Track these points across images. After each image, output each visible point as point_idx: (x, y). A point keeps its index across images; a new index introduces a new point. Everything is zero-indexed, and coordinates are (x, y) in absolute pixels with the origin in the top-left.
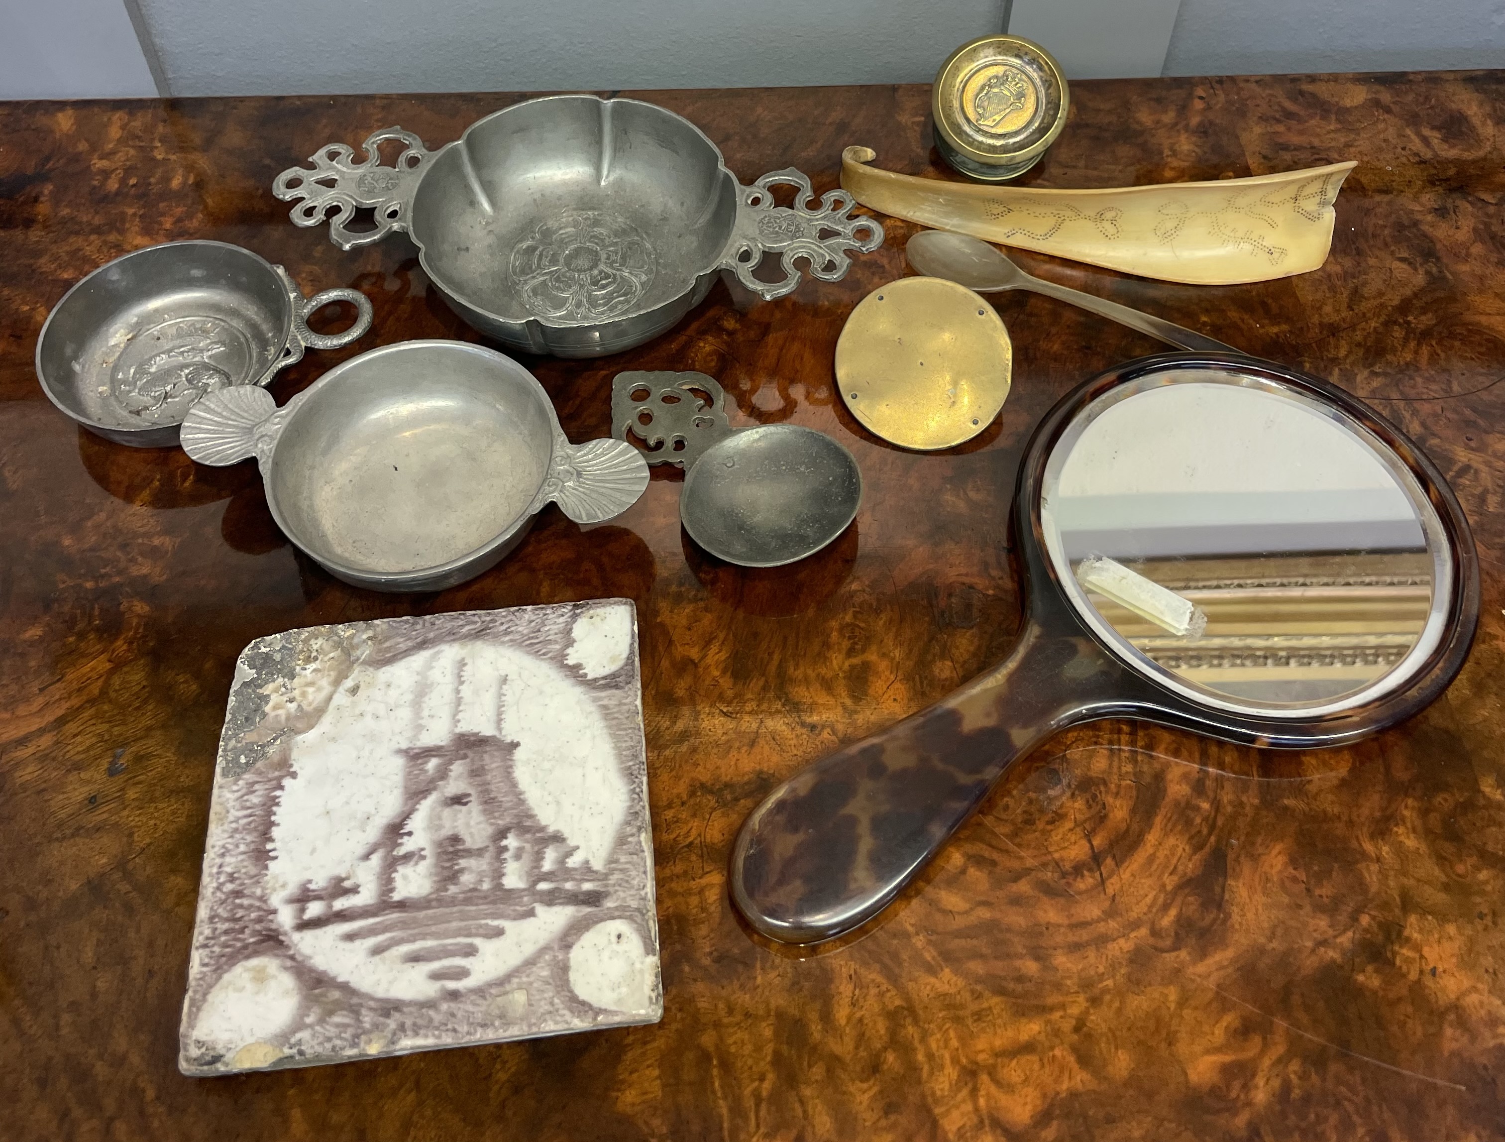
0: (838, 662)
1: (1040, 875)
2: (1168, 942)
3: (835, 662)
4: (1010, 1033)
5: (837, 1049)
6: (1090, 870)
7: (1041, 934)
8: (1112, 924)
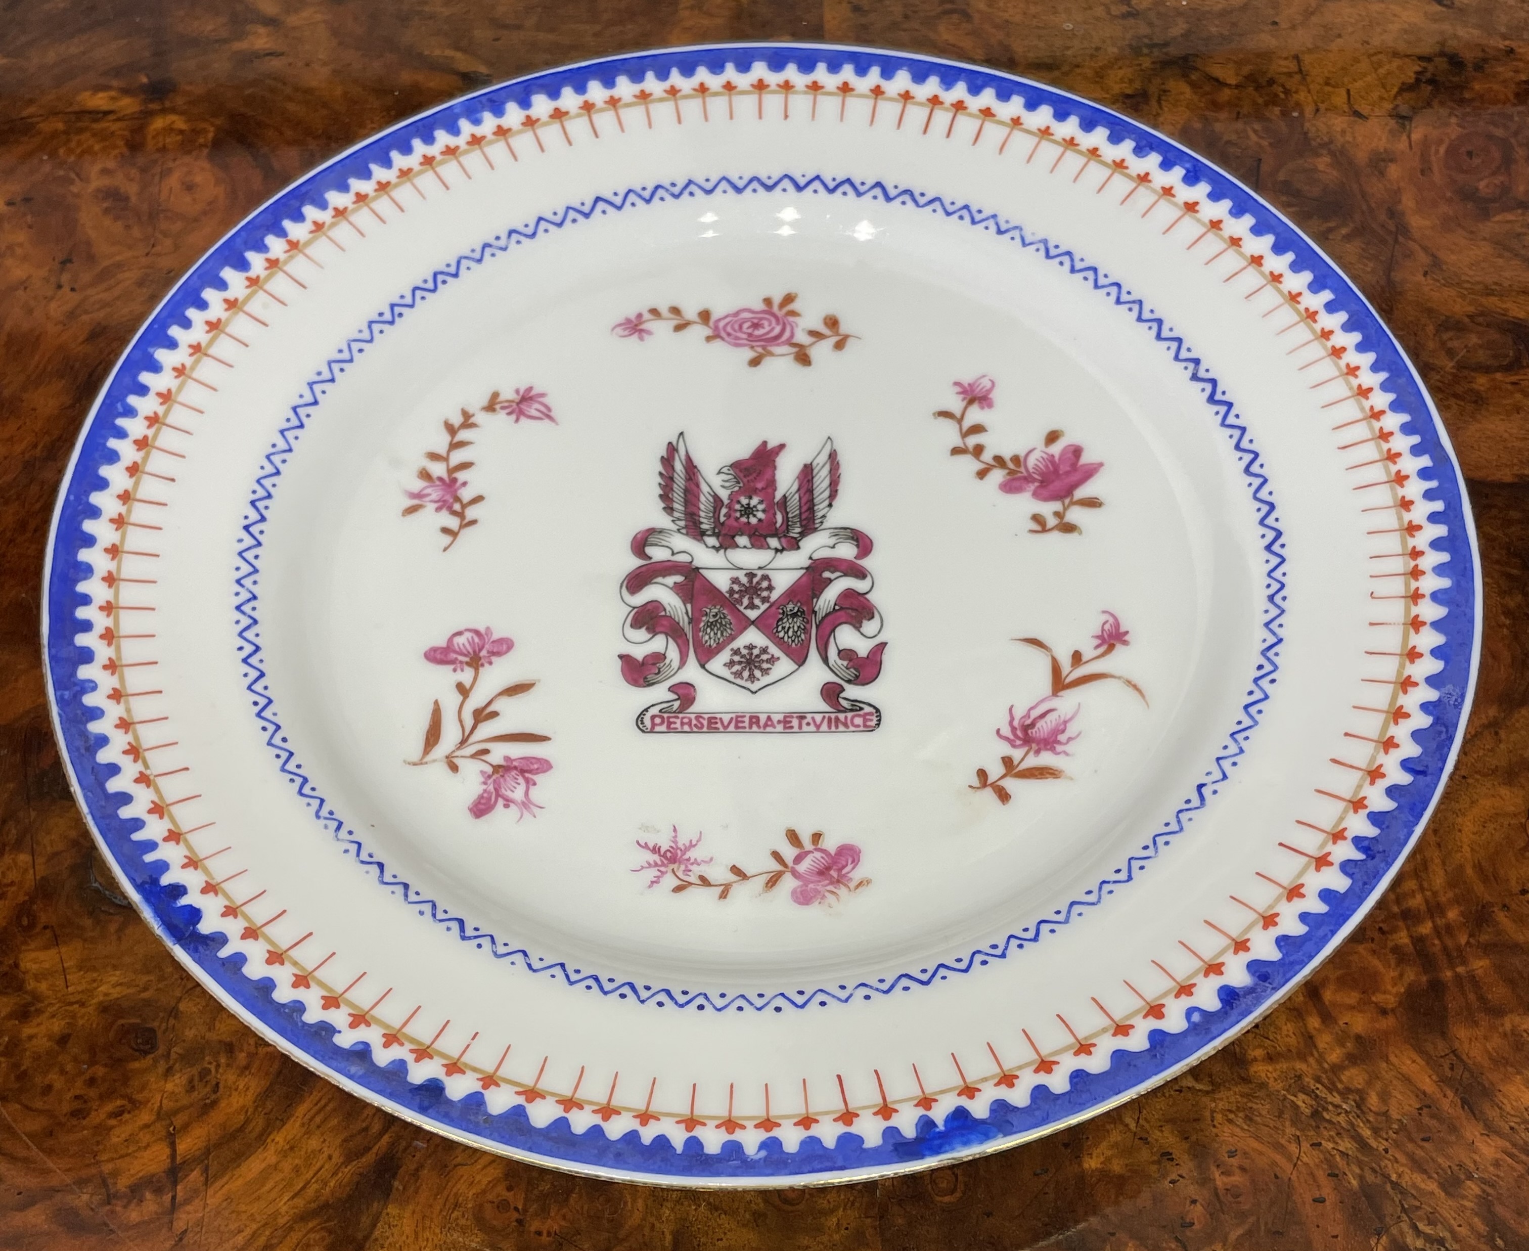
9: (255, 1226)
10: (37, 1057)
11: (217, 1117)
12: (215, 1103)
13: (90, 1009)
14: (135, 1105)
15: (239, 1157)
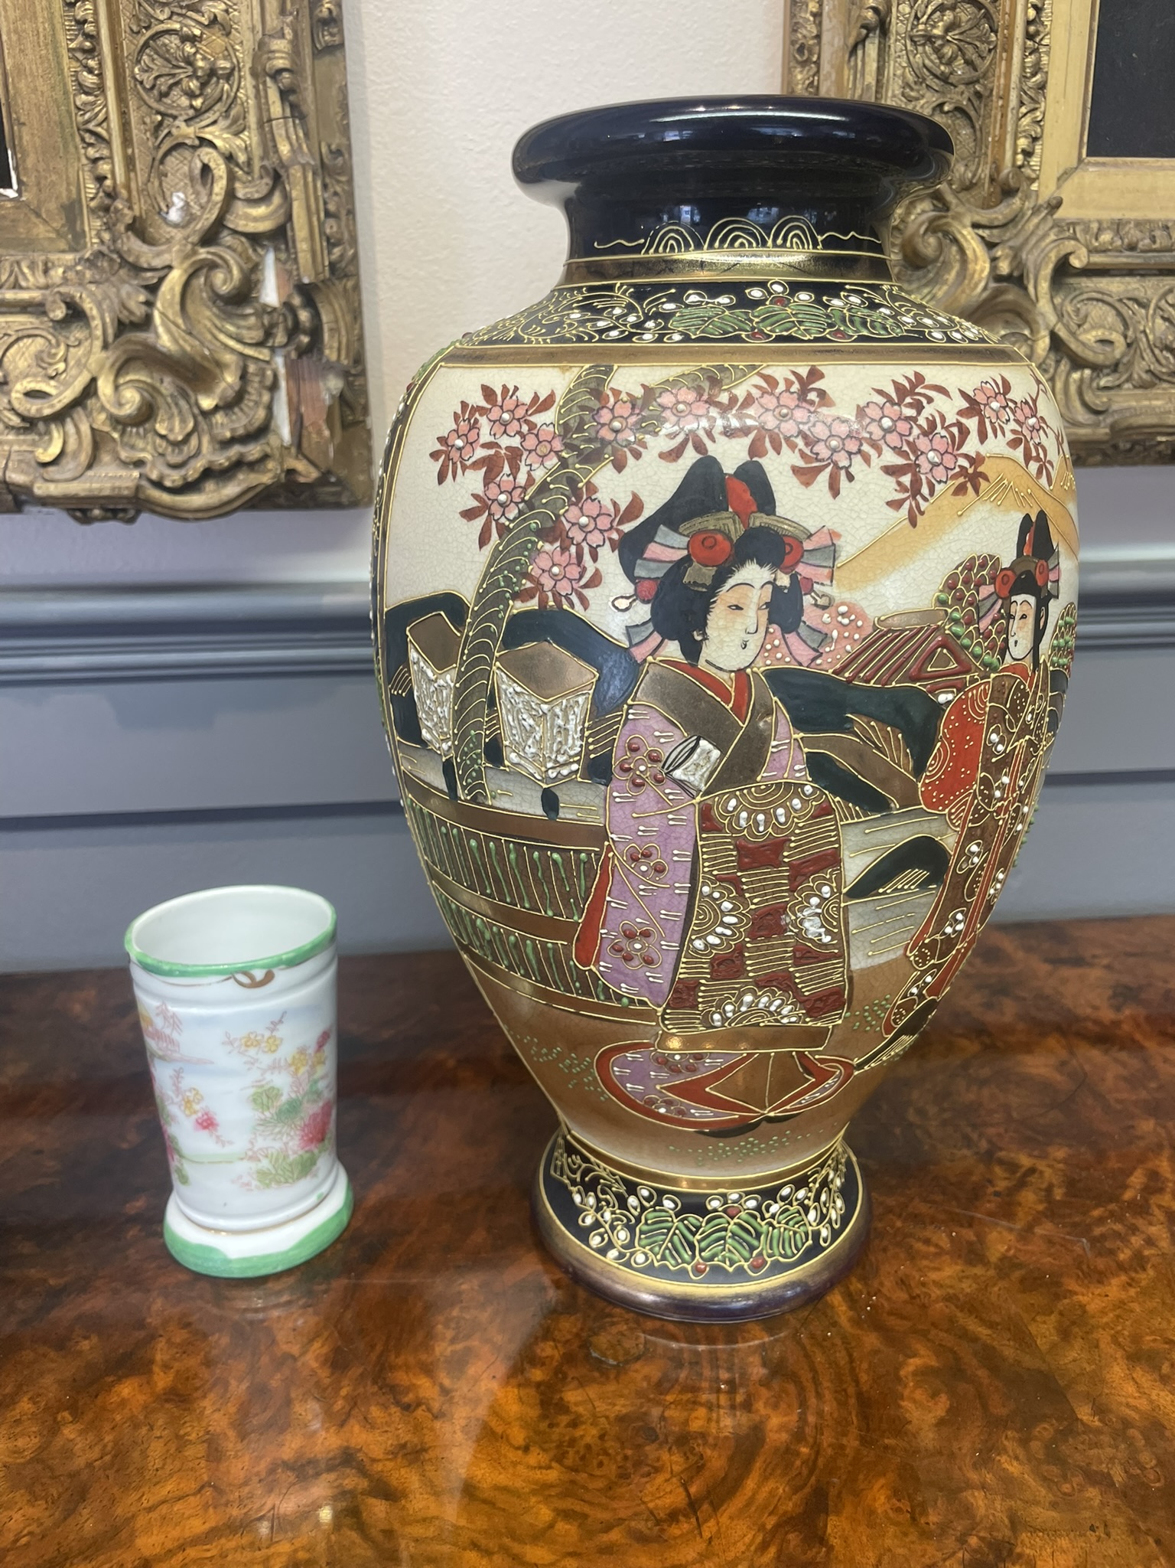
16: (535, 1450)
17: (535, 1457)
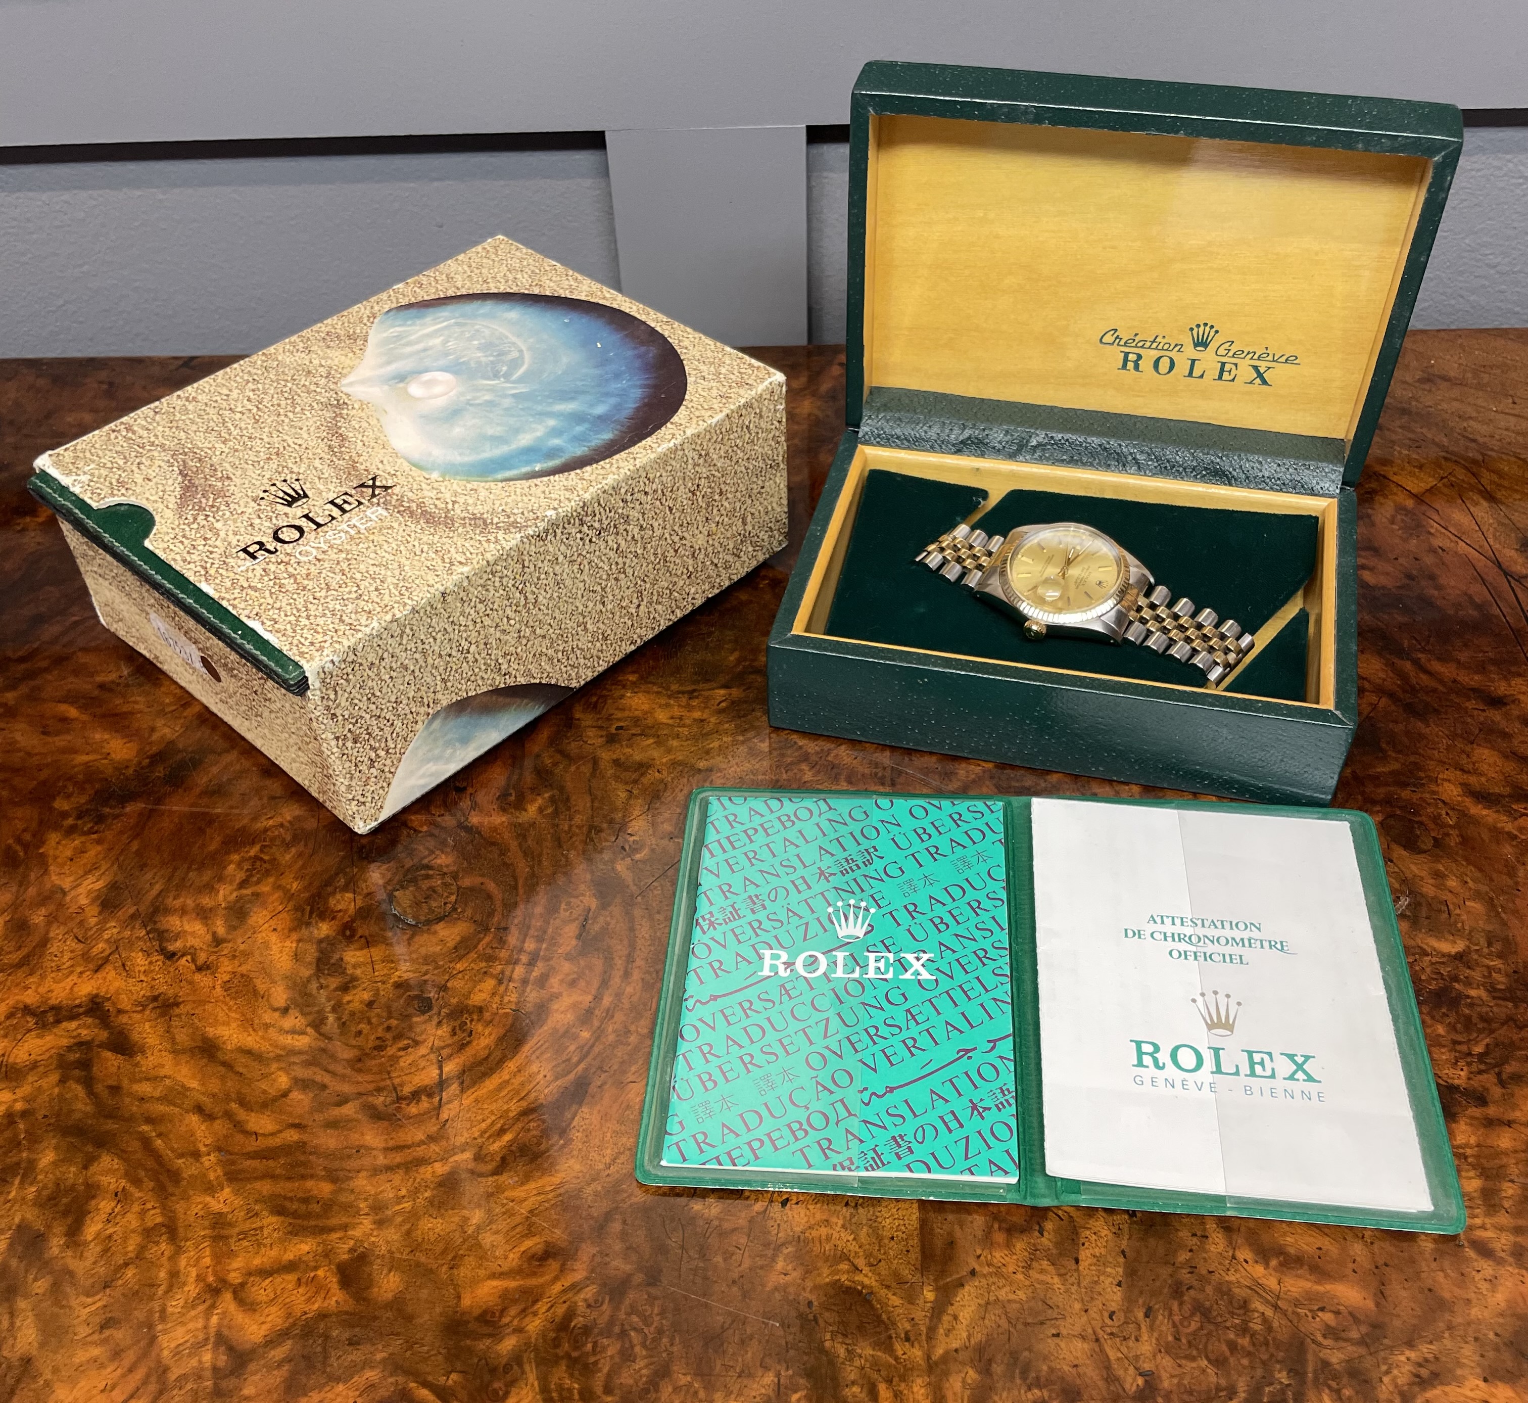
0: (225, 894)
1: (371, 1099)
2: (490, 1167)
3: (221, 892)
4: (273, 1253)
5: (74, 1264)
6: (430, 1096)
7: (349, 1157)
8: (434, 1147)
9: (493, 1118)
10: (352, 1014)
11: (470, 1051)
12: (469, 1043)
13: (389, 986)
14: (417, 1043)
15: (486, 1075)
16: (293, 1012)
17: (293, 1020)
